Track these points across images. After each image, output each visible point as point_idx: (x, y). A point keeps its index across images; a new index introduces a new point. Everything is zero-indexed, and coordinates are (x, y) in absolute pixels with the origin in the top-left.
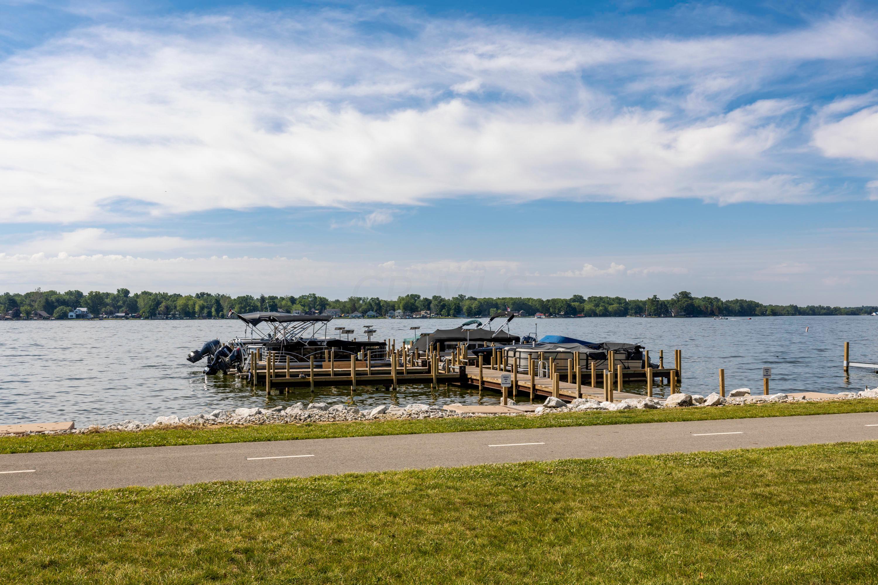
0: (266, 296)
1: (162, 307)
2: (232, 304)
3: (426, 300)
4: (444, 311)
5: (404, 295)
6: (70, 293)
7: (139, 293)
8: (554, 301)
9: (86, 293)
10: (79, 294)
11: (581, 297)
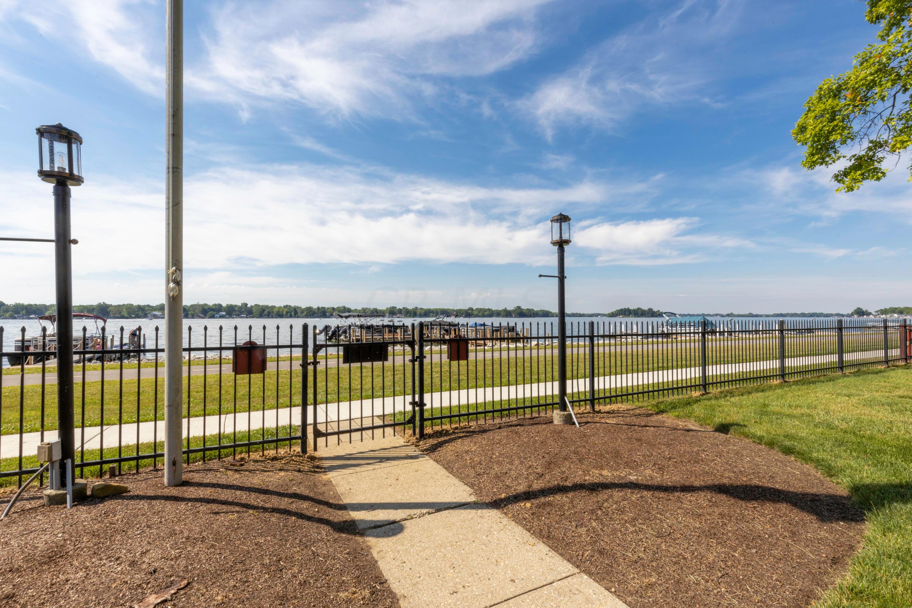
0: (320, 307)
1: (266, 312)
2: (302, 311)
3: (400, 309)
4: (408, 315)
5: (389, 307)
6: (215, 305)
7: (253, 305)
8: (460, 310)
9: (224, 305)
10: (220, 305)
11: (472, 308)
